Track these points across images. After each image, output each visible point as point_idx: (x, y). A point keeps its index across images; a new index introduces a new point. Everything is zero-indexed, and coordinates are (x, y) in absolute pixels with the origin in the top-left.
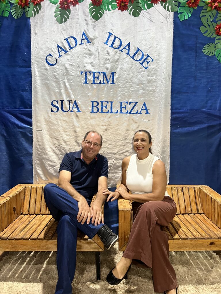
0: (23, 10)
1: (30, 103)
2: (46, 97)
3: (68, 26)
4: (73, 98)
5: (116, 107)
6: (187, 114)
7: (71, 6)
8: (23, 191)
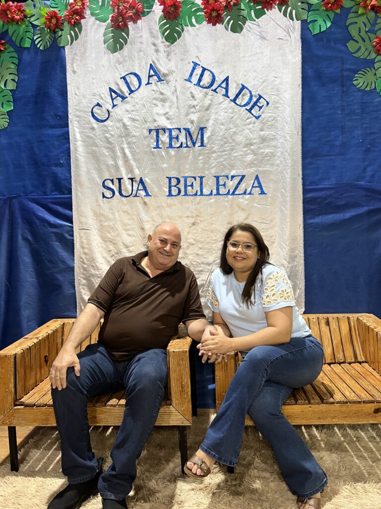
0: (53, 36)
1: (68, 185)
2: (94, 174)
3: (126, 56)
4: (137, 173)
5: (210, 186)
6: (332, 192)
7: (129, 23)
8: (61, 330)
